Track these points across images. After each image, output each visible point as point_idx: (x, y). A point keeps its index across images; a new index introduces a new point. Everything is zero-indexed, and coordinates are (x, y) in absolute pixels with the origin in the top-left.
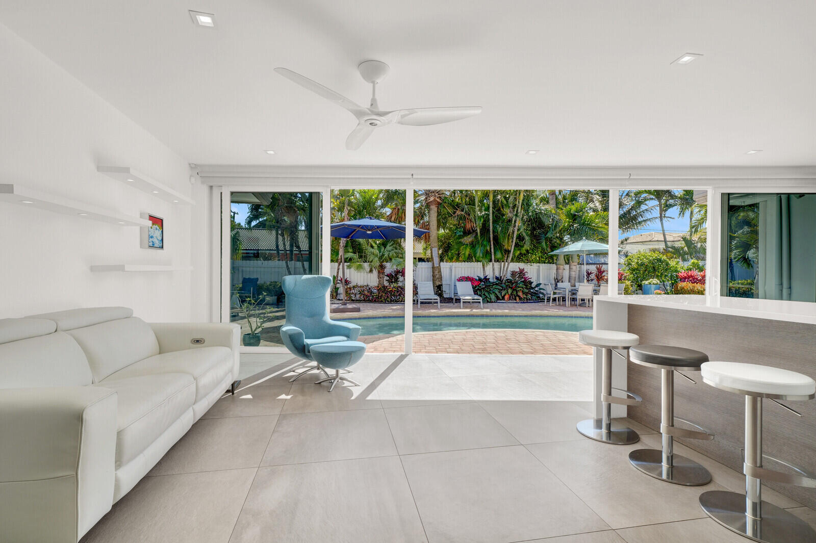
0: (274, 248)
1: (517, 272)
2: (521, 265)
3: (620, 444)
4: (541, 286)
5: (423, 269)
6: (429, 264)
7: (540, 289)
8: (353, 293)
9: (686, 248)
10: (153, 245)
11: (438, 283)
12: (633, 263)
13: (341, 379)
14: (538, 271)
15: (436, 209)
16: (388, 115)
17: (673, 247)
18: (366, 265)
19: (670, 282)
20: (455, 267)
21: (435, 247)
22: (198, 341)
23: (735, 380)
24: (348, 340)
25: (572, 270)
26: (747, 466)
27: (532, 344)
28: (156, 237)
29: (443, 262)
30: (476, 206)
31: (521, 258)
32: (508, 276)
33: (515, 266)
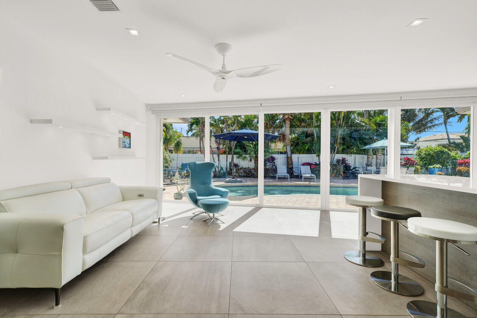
0: (199, 147)
1: (340, 160)
2: (344, 156)
3: (370, 266)
4: (357, 169)
5: (282, 158)
6: (285, 155)
7: (356, 170)
8: (240, 172)
9: (464, 143)
10: (125, 146)
11: (290, 167)
12: (422, 154)
13: (216, 219)
14: (355, 159)
15: (289, 123)
16: (230, 73)
17: (454, 143)
18: (247, 156)
19: (451, 167)
20: (301, 157)
21: (288, 145)
22: (141, 196)
23: (424, 229)
24: (221, 198)
25: (378, 159)
26: (437, 285)
27: (339, 204)
28: (127, 142)
29: (293, 154)
30: (314, 120)
31: (343, 152)
32: (335, 163)
33: (339, 156)
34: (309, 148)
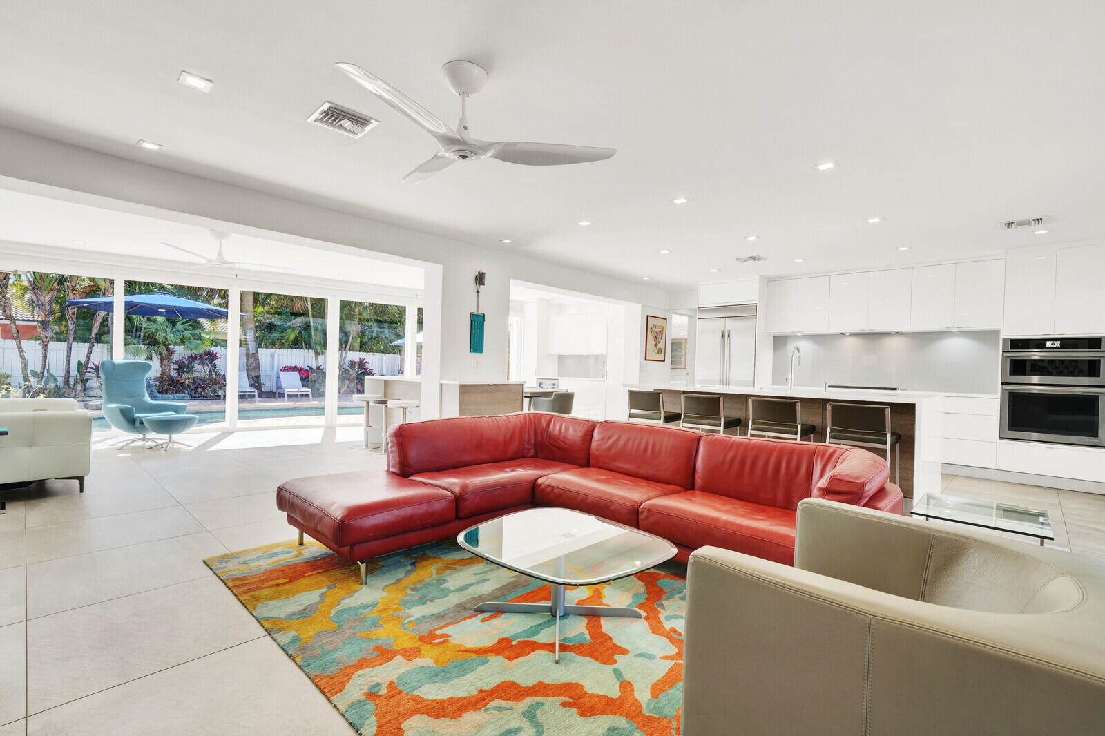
1: (355, 363)
2: (363, 355)
6: (243, 350)
11: (254, 374)
13: (175, 442)
14: (381, 361)
18: (142, 347)
20: (279, 355)
21: (250, 327)
29: (261, 347)
31: (363, 347)
32: (346, 366)
33: (355, 356)
34: (296, 337)
